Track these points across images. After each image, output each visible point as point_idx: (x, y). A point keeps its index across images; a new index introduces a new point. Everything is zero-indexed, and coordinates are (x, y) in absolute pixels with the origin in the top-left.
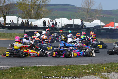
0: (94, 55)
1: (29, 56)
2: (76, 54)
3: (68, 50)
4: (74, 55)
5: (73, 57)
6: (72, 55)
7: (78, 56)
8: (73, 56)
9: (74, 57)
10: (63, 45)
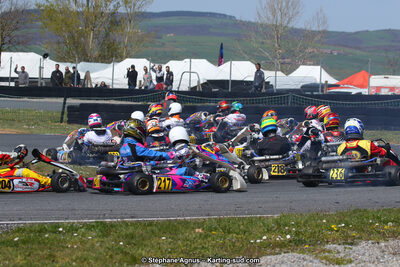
0: (237, 185)
1: (7, 190)
2: (167, 182)
3: (144, 169)
4: (163, 184)
5: (157, 193)
6: (156, 185)
7: (178, 188)
8: (159, 188)
9: (160, 192)
10: (128, 150)
